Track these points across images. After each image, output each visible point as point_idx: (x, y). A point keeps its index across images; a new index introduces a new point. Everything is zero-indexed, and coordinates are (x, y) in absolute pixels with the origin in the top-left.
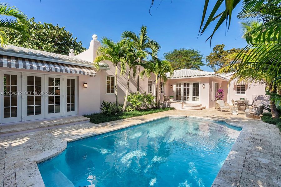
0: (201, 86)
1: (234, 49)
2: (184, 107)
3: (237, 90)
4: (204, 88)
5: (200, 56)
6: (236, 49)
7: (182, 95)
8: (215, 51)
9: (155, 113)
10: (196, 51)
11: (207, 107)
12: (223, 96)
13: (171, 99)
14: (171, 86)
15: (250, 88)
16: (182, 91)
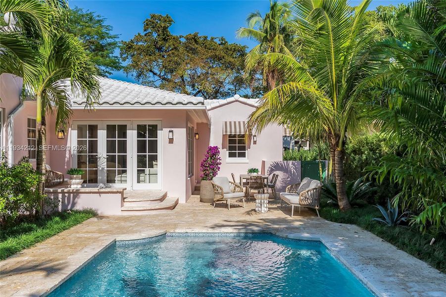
0: (163, 135)
1: (195, 35)
2: (127, 205)
3: (230, 148)
4: (171, 141)
5: (109, 40)
6: (199, 36)
7: (103, 164)
8: (149, 30)
9: (50, 236)
10: (99, 21)
11: (182, 201)
12: (220, 164)
13: (74, 181)
14: (61, 135)
15: (255, 143)
16: (102, 152)
